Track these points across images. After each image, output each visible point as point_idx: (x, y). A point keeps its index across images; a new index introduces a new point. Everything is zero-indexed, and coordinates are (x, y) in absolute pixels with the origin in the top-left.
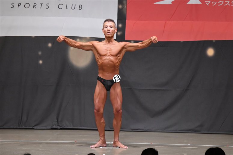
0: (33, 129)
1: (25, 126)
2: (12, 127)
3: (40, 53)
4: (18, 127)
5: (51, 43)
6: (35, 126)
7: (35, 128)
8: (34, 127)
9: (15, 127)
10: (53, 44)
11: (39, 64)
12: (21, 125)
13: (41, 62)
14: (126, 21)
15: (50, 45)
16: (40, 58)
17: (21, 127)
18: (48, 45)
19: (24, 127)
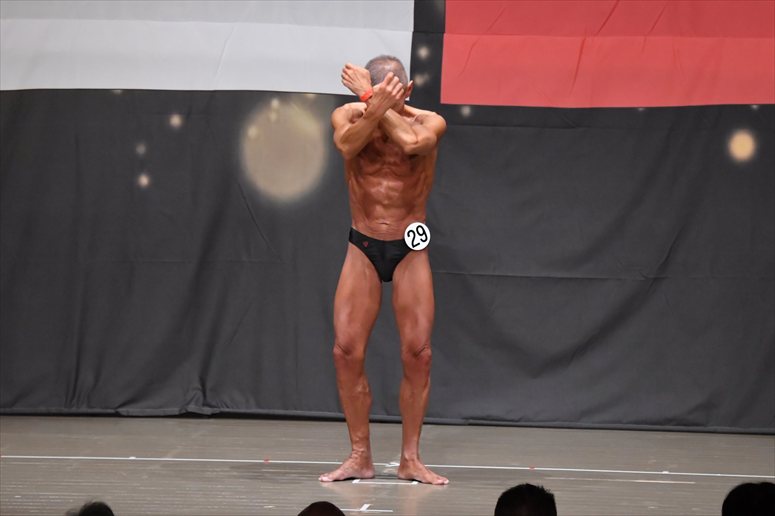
0: (117, 415)
1: (89, 407)
2: (42, 409)
3: (141, 149)
4: (66, 410)
5: (180, 113)
6: (123, 405)
7: (125, 414)
8: (121, 410)
9: (53, 410)
10: (187, 117)
11: (139, 188)
12: (75, 401)
13: (144, 180)
14: (445, 35)
15: (176, 121)
16: (142, 165)
17: (74, 410)
18: (168, 120)
19: (84, 409)
